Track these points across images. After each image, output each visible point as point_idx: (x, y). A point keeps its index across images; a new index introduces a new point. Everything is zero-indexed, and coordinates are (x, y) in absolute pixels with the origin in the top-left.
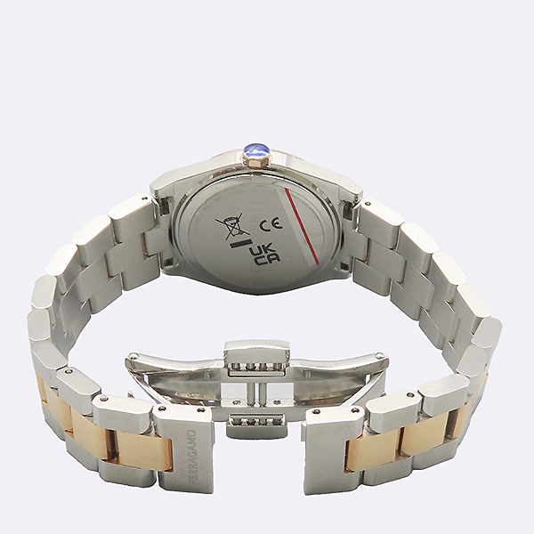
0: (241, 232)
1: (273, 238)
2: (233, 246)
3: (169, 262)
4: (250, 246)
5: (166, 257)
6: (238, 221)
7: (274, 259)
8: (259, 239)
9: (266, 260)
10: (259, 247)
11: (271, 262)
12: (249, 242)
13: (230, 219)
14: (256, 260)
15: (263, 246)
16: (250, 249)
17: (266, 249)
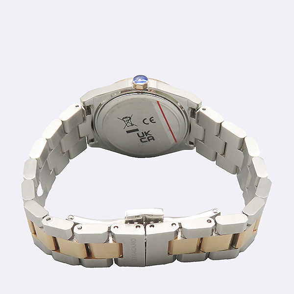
0: (132, 125)
1: (150, 128)
2: (128, 132)
3: (92, 140)
4: (137, 132)
5: (90, 138)
6: (130, 119)
7: (151, 139)
8: (143, 128)
9: (147, 140)
10: (142, 133)
11: (149, 141)
12: (137, 130)
13: (126, 118)
14: (141, 140)
15: (145, 132)
16: (138, 134)
17: (146, 134)
